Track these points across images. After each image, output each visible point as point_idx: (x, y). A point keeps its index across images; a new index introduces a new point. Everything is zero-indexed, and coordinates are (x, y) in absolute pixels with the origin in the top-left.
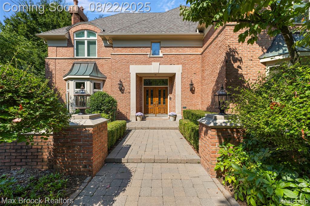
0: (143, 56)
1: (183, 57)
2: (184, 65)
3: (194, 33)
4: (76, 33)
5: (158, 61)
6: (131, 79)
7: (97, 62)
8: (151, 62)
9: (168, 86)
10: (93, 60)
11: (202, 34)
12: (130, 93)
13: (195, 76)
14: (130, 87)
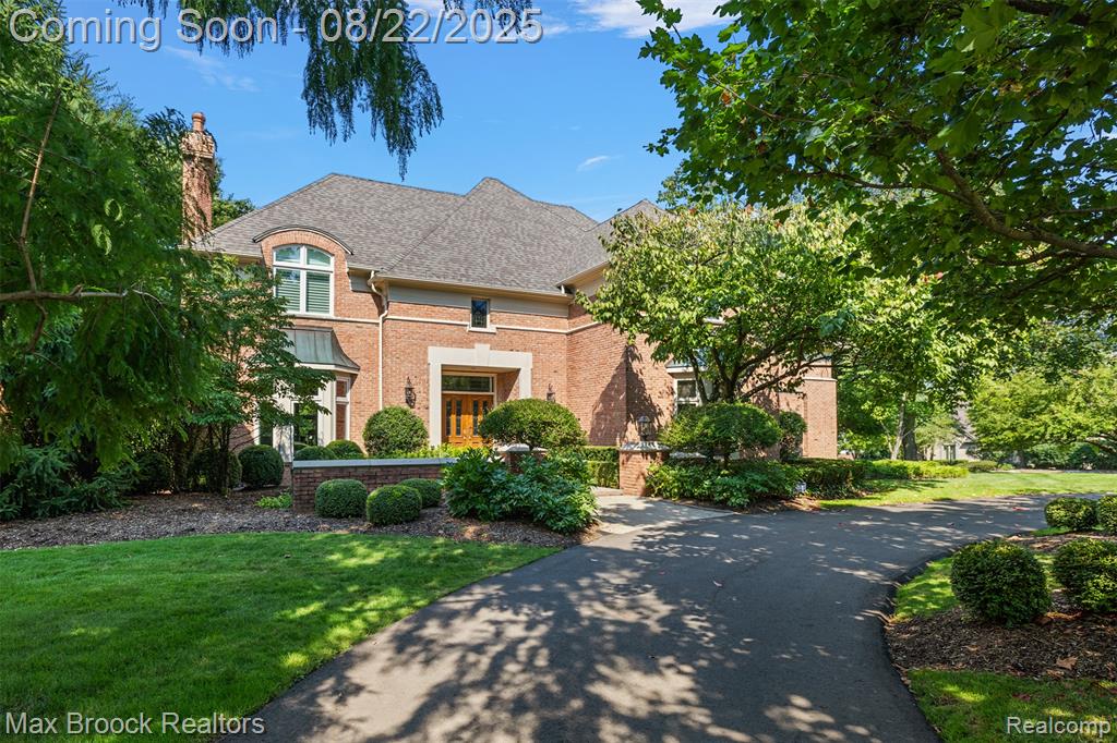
0: (455, 328)
1: (534, 335)
2: (536, 352)
3: (556, 293)
4: (278, 249)
5: (485, 342)
6: (431, 377)
7: (337, 328)
8: (473, 341)
9: (495, 394)
10: (325, 324)
11: (571, 296)
12: (427, 408)
13: (555, 375)
14: (428, 394)
